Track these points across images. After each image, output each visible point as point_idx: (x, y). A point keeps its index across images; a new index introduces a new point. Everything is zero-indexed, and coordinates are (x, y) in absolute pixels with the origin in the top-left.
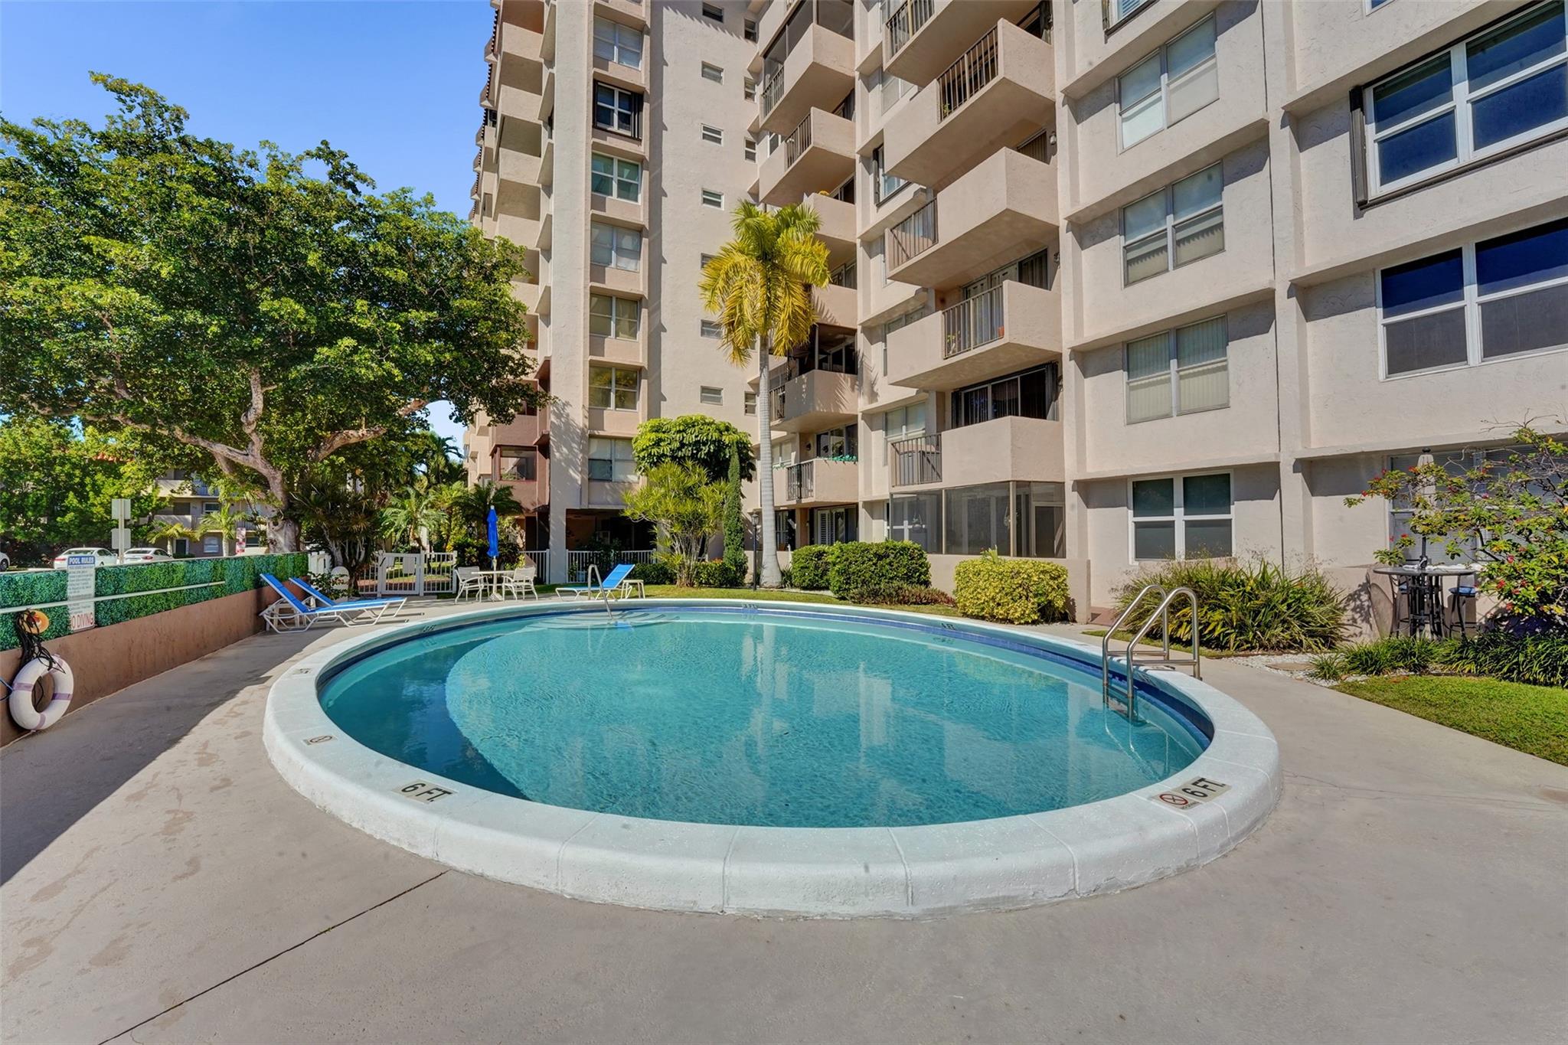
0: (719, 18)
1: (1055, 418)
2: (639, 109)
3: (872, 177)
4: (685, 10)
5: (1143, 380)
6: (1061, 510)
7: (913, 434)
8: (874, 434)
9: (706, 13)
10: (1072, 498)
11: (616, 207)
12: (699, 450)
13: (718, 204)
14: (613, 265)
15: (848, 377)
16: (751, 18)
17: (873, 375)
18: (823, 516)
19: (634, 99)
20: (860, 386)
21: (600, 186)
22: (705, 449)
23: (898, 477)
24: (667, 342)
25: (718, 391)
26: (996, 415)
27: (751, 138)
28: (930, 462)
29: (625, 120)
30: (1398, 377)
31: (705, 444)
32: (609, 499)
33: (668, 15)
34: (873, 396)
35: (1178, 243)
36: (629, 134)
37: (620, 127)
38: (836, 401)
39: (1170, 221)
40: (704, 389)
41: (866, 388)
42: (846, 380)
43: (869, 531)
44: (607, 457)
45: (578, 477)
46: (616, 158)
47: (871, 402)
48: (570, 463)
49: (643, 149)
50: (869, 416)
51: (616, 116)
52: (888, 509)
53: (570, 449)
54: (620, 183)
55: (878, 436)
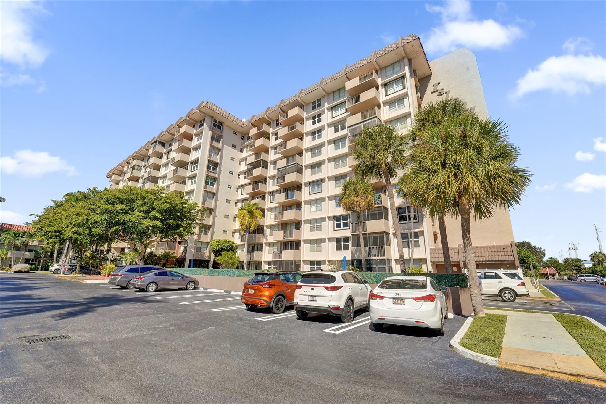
0: (235, 147)
1: (300, 250)
2: (217, 167)
3: (270, 196)
4: (228, 145)
5: (312, 246)
6: (300, 265)
7: (275, 249)
8: (266, 247)
9: (232, 146)
10: (302, 263)
11: (210, 188)
12: (228, 247)
13: (231, 188)
14: (207, 201)
15: (262, 235)
16: (242, 148)
17: (267, 235)
18: (252, 263)
19: (216, 164)
20: (264, 237)
21: (206, 183)
22: (229, 247)
23: (274, 257)
24: (217, 220)
25: (226, 231)
26: (291, 249)
27: (239, 174)
28: (279, 255)
29: (213, 169)
30: (337, 251)
31: (229, 246)
32: (199, 257)
33: (225, 146)
34: (267, 239)
35: (317, 227)
36: (214, 172)
37: (212, 170)
38: (259, 239)
39: (316, 225)
40: (224, 231)
41: (265, 237)
42: (261, 235)
43: (264, 267)
44: (200, 246)
45: (193, 251)
46: (210, 177)
47: (266, 241)
48: (192, 247)
49: (216, 176)
50: (266, 243)
51: (211, 168)
52: (270, 263)
53: (192, 244)
54: (211, 182)
55: (267, 247)
